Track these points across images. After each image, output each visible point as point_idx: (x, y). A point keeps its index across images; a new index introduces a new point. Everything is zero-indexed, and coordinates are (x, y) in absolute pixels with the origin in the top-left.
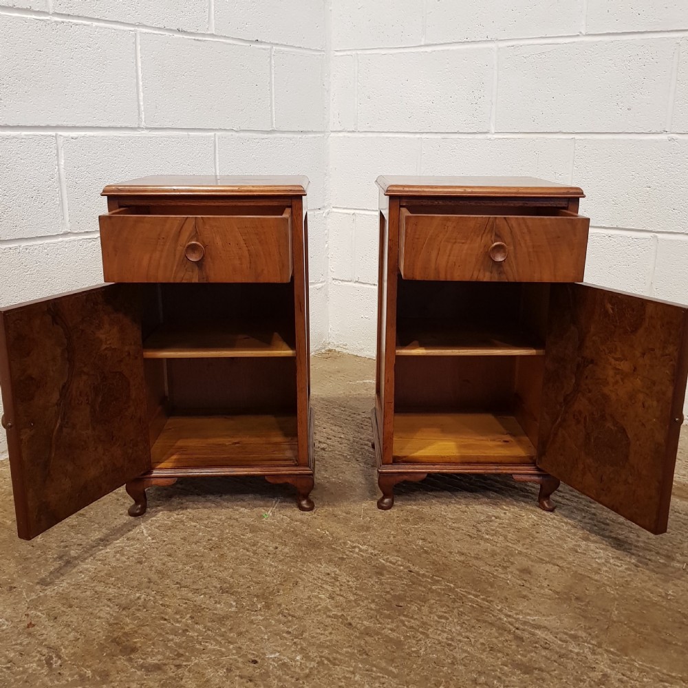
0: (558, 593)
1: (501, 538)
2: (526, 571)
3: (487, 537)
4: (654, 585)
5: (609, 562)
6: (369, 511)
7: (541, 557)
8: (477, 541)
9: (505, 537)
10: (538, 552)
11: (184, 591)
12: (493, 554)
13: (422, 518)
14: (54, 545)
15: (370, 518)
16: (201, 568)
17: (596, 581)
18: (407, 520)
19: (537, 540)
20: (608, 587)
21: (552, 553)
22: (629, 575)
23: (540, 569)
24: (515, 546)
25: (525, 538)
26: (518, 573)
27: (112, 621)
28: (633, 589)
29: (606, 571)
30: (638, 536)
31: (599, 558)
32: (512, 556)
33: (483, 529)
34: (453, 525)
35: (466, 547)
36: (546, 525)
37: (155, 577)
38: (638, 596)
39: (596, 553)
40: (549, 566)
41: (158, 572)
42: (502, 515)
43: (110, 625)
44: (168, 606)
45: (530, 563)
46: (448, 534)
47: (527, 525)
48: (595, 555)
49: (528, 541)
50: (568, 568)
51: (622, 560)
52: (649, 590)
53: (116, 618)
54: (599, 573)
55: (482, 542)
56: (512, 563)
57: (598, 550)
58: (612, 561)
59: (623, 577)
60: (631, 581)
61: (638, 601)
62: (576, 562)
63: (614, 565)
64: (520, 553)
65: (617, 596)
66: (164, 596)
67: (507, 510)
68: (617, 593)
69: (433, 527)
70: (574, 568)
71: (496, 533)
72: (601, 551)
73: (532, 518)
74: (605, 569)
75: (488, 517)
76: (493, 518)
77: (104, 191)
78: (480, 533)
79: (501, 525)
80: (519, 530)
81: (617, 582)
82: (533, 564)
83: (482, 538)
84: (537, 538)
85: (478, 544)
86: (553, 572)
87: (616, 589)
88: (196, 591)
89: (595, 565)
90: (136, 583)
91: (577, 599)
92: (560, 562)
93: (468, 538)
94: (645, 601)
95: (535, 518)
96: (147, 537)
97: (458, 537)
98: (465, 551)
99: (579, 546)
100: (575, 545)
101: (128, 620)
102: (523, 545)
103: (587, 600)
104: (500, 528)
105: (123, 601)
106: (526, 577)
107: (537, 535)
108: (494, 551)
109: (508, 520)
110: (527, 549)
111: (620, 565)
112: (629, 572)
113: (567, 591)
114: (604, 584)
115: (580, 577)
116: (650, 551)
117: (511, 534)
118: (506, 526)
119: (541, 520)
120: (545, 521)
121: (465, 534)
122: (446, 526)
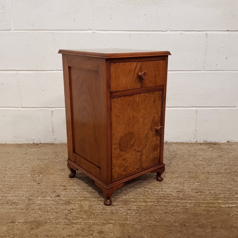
1: (81, 220)
2: (101, 232)
3: (75, 221)
4: (149, 217)
5: (127, 213)
7: (102, 222)
8: (72, 226)
9: (82, 218)
10: (100, 220)
12: (83, 230)
17: (129, 224)
19: (96, 214)
20: (135, 225)
21: (105, 218)
22: (138, 216)
23: (106, 228)
24: (89, 221)
25: (90, 215)
26: (98, 235)
28: (144, 222)
29: (130, 218)
30: (129, 196)
31: (123, 212)
32: (91, 227)
33: (70, 218)
34: (56, 222)
35: (69, 231)
36: (94, 205)
38: (148, 225)
39: (120, 210)
40: (108, 226)
42: (74, 207)
45: (100, 227)
46: (56, 227)
47: (87, 208)
50: (116, 223)
51: (131, 210)
52: (149, 220)
54: (128, 220)
55: (74, 225)
56: (93, 231)
57: (120, 209)
58: (128, 212)
59: (137, 218)
60: (141, 218)
61: (149, 227)
62: (116, 218)
63: (130, 213)
64: (93, 224)
65: (141, 228)
67: (74, 204)
68: (140, 227)
69: (47, 227)
70: (118, 222)
71: (77, 218)
72: (122, 208)
73: (87, 204)
74: (128, 217)
75: (69, 210)
76: (72, 210)
78: (70, 221)
79: (77, 213)
80: (85, 212)
81: (137, 221)
82: (101, 227)
83: (73, 223)
84: (95, 213)
85: (73, 227)
86: (111, 227)
87: (138, 225)
89: (124, 217)
92: (111, 221)
93: (67, 226)
94: (151, 226)
95: (88, 203)
97: (62, 227)
98: (69, 234)
99: (112, 210)
100: (111, 210)
102: (92, 219)
103: (132, 236)
104: (77, 214)
106: (103, 235)
107: (94, 212)
108: (82, 228)
109: (78, 208)
110: (94, 220)
111: (132, 212)
112: (138, 215)
113: (122, 235)
114: (133, 224)
115: (123, 225)
116: (137, 201)
117: (84, 216)
118: (79, 212)
119: (91, 203)
120: (93, 203)
121: (64, 224)
122: (53, 224)
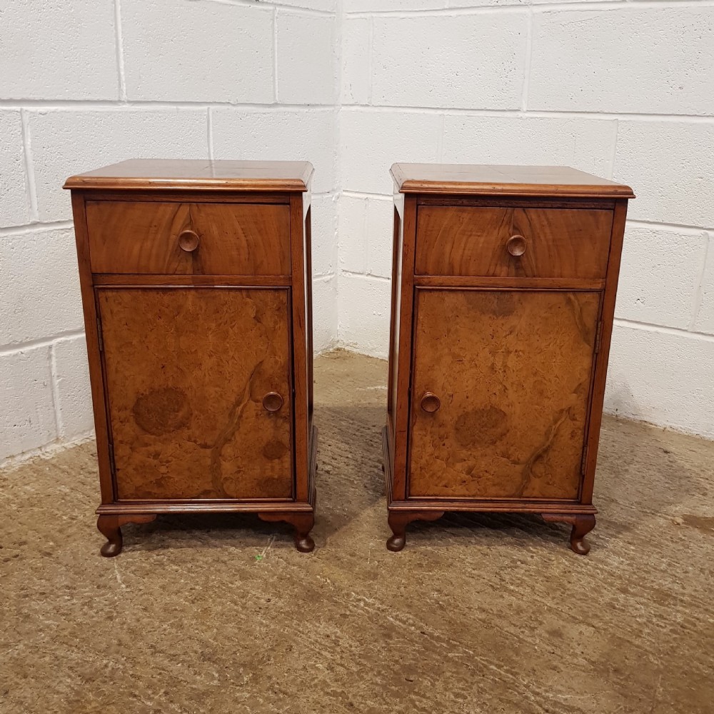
0: (593, 663)
1: (528, 590)
2: (556, 633)
3: (512, 587)
4: (704, 653)
5: (650, 622)
6: (377, 553)
7: (573, 615)
8: (500, 593)
9: (533, 588)
10: (570, 608)
11: (159, 658)
12: (519, 611)
13: (437, 563)
14: (13, 594)
15: (379, 562)
16: (181, 626)
17: (638, 646)
18: (420, 565)
19: (569, 593)
20: (651, 655)
21: (586, 609)
22: (675, 639)
23: (573, 631)
24: (543, 600)
25: (555, 590)
26: (547, 636)
27: (72, 697)
28: (680, 658)
29: (649, 634)
30: (684, 588)
31: (640, 616)
32: (541, 613)
33: (507, 578)
34: (473, 572)
35: (488, 600)
36: (578, 573)
37: (126, 638)
38: (686, 668)
39: (636, 609)
40: (583, 628)
41: (132, 631)
42: (529, 559)
43: (69, 703)
44: (139, 678)
45: (561, 622)
46: (467, 583)
47: (556, 572)
48: (635, 613)
49: (559, 593)
50: (604, 629)
51: (666, 619)
52: (698, 659)
53: (78, 693)
54: (640, 637)
55: (506, 595)
56: (541, 623)
57: (638, 606)
58: (654, 620)
59: (668, 642)
60: (677, 647)
61: (686, 674)
62: (613, 621)
63: (658, 625)
64: (550, 610)
65: (662, 667)
66: (135, 664)
67: (534, 553)
68: (662, 664)
69: (450, 574)
70: (610, 629)
71: (522, 583)
72: (642, 607)
73: (563, 563)
74: (647, 630)
75: (514, 561)
76: (519, 563)
77: (67, 184)
78: (503, 583)
79: (527, 573)
80: (548, 579)
81: (661, 649)
82: (564, 624)
83: (506, 590)
84: (568, 589)
85: (502, 596)
86: (588, 634)
87: (661, 658)
88: (173, 658)
89: (635, 626)
90: (104, 646)
91: (616, 671)
92: (595, 622)
93: (490, 590)
94: (693, 673)
95: (567, 563)
96: (120, 584)
97: (479, 588)
98: (485, 606)
99: (617, 600)
100: (612, 599)
101: (91, 696)
102: (553, 598)
103: (627, 673)
104: (527, 576)
105: (87, 670)
106: (556, 641)
107: (569, 586)
108: (519, 607)
109: (536, 565)
110: (557, 603)
111: (663, 625)
112: (675, 636)
113: (603, 660)
114: (646, 650)
115: (620, 643)
116: (698, 607)
117: (539, 585)
118: (533, 574)
119: (573, 565)
120: (577, 567)
121: (486, 584)
122: (464, 573)
